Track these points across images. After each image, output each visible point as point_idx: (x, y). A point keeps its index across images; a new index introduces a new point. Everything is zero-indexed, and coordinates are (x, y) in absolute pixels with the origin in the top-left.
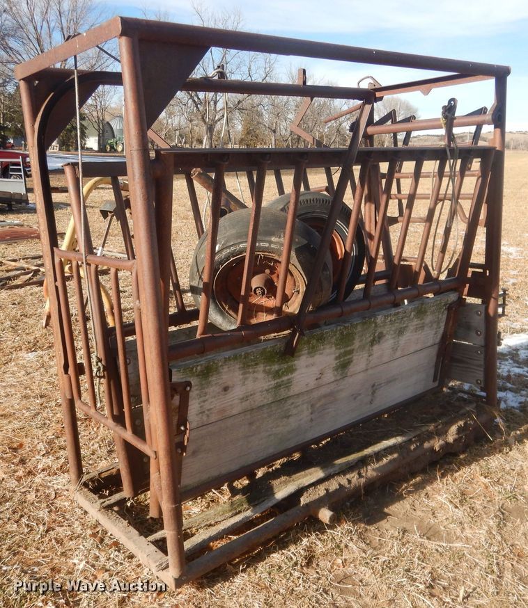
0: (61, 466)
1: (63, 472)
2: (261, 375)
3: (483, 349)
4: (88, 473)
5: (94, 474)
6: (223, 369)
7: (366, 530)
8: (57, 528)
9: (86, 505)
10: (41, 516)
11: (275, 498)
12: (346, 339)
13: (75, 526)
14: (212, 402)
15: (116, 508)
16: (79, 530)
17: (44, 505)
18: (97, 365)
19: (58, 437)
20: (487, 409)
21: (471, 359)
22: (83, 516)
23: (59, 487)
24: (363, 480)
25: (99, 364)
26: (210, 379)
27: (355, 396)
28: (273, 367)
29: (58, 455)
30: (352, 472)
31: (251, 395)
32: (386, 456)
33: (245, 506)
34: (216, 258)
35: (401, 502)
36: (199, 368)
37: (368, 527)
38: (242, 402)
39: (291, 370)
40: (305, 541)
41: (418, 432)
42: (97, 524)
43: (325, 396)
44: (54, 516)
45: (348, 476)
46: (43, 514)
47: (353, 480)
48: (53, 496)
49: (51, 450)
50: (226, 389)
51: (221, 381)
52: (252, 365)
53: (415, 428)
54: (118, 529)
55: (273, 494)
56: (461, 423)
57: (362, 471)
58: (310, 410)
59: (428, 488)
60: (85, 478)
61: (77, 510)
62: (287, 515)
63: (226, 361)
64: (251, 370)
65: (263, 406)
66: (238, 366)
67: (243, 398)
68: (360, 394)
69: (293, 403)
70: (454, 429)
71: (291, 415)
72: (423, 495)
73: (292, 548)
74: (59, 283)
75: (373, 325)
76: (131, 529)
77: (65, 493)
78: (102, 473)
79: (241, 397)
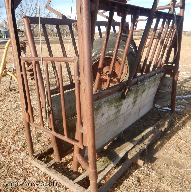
0: (21, 149)
1: (22, 151)
2: (113, 108)
3: (171, 93)
4: (36, 152)
5: (39, 152)
6: (103, 106)
7: (152, 166)
8: (28, 178)
9: (38, 166)
10: (20, 172)
11: (120, 157)
12: (137, 91)
13: (36, 176)
14: (98, 121)
15: (53, 167)
16: (38, 178)
17: (19, 167)
18: (48, 108)
19: (15, 136)
20: (172, 114)
21: (165, 97)
22: (38, 171)
23: (23, 158)
24: (146, 146)
25: (49, 107)
26: (99, 111)
27: (135, 113)
28: (117, 104)
29: (18, 144)
30: (141, 143)
31: (109, 116)
32: (150, 135)
33: (109, 162)
34: (93, 59)
35: (158, 152)
36: (96, 107)
37: (153, 165)
38: (106, 120)
39: (121, 105)
40: (134, 174)
41: (156, 125)
42: (46, 174)
43: (128, 114)
44: (25, 172)
45: (141, 145)
46: (20, 171)
47: (143, 146)
48: (21, 162)
49: (14, 142)
50: (103, 115)
51: (101, 112)
52: (111, 104)
53: (155, 123)
54: (57, 177)
55: (118, 156)
56: (168, 120)
57: (144, 142)
58: (123, 120)
59: (165, 146)
60: (36, 154)
61: (34, 168)
62: (126, 164)
63: (104, 103)
64: (111, 106)
65: (112, 120)
66: (107, 105)
67: (107, 118)
68: (136, 112)
69: (120, 118)
70: (167, 123)
71: (118, 123)
72: (164, 149)
73: (130, 177)
74: (23, 73)
75: (144, 86)
76: (63, 176)
77: (26, 160)
78: (42, 151)
79: (106, 117)
